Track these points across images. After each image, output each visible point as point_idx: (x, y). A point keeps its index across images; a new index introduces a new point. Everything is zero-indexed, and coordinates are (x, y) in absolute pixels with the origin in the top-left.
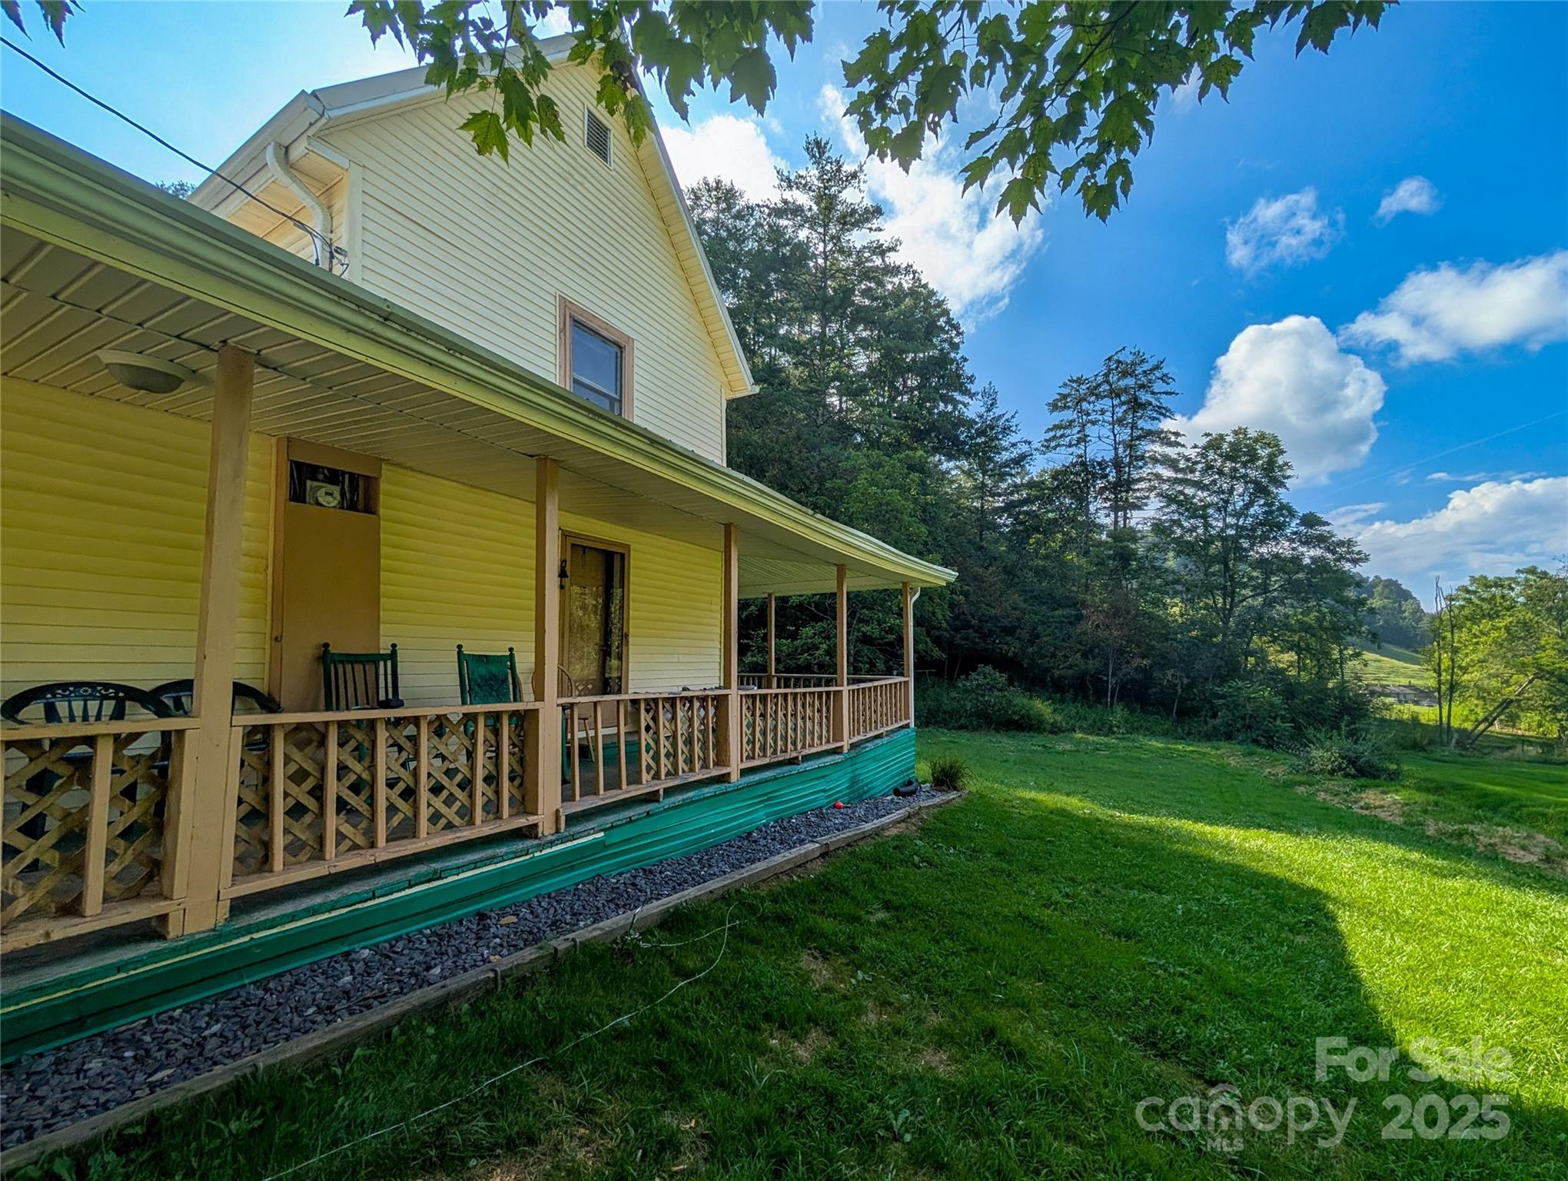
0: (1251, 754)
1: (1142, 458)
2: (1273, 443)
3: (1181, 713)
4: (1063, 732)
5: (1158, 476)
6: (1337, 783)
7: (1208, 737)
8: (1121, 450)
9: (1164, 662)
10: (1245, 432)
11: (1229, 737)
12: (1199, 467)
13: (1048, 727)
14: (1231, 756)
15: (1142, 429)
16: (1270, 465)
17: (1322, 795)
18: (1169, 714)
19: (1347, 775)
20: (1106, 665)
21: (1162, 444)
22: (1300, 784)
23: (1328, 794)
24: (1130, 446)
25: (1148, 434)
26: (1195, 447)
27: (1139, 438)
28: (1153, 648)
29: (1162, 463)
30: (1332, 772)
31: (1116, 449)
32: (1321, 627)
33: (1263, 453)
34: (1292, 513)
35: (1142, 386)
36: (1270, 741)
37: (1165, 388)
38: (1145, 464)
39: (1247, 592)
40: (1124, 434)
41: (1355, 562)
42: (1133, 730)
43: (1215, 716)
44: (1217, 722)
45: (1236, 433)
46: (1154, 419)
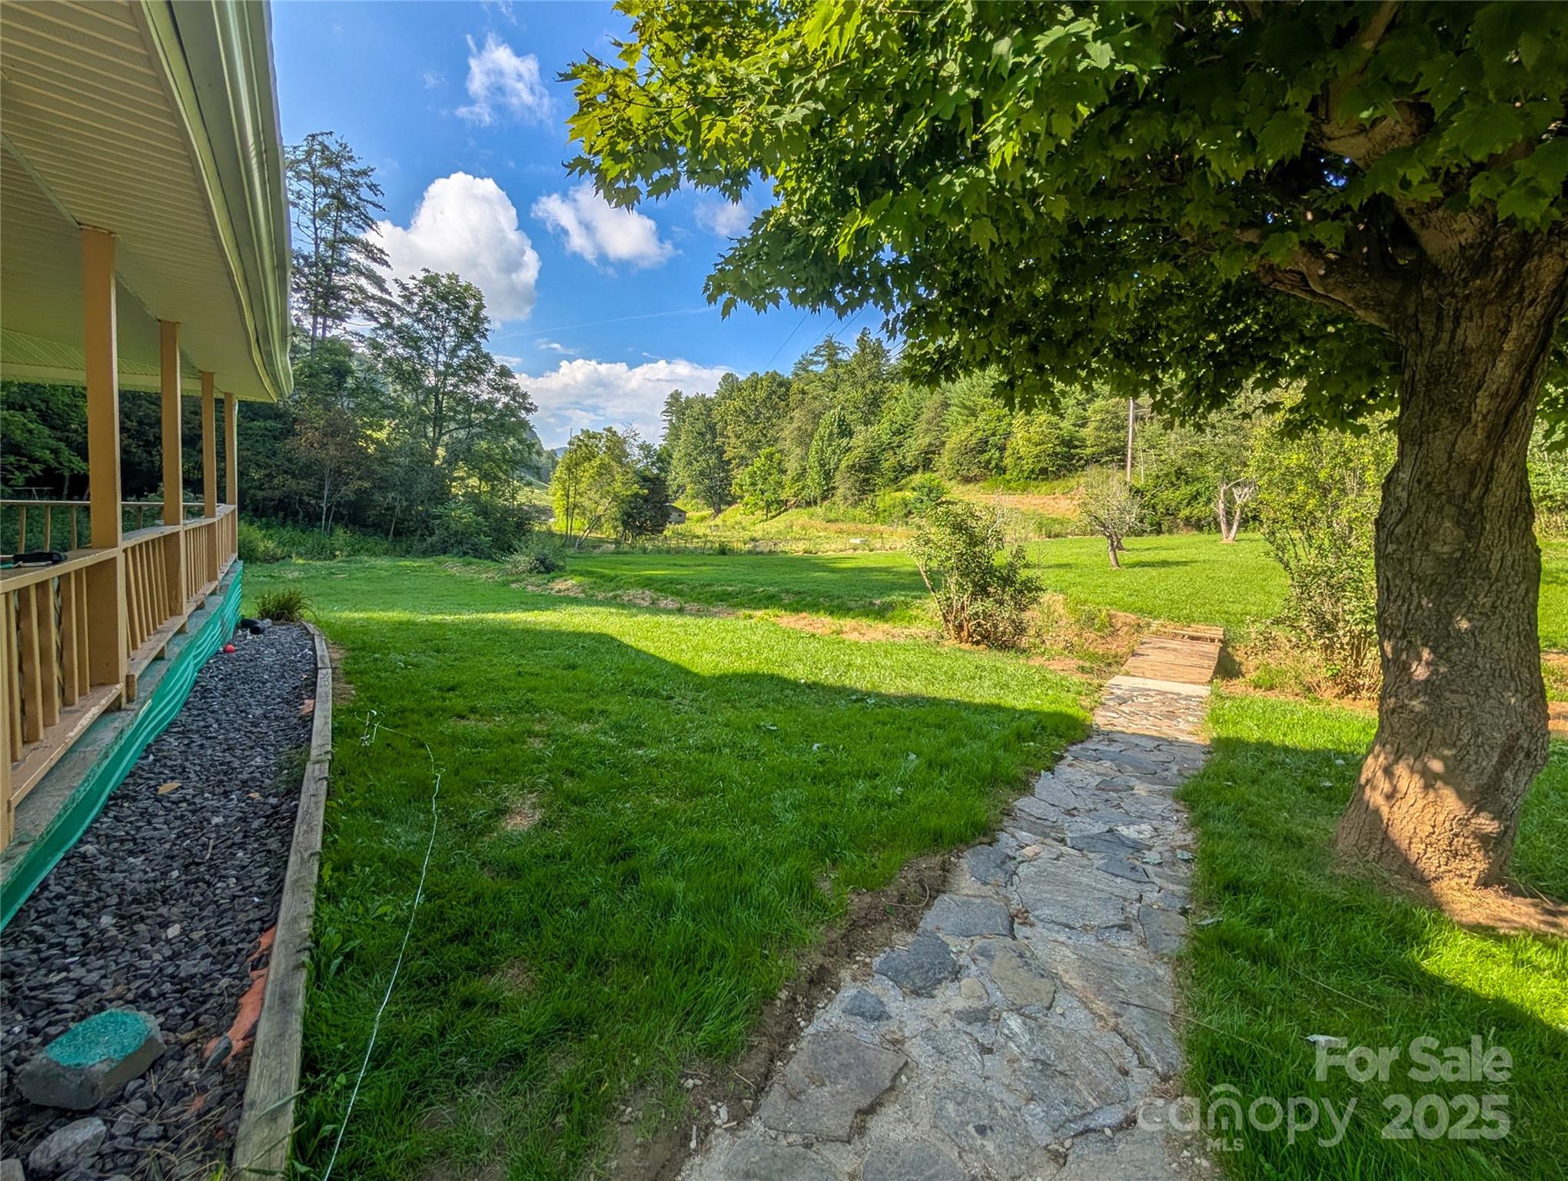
0: (470, 564)
1: (346, 265)
2: (477, 296)
3: (398, 533)
4: (277, 560)
5: (362, 290)
6: (535, 579)
7: (425, 554)
8: (322, 248)
9: (383, 485)
10: (456, 278)
11: (445, 552)
12: (417, 299)
13: (261, 557)
14: (453, 566)
15: (346, 232)
16: (476, 318)
17: (530, 588)
18: (387, 535)
19: (539, 572)
20: (321, 487)
21: (368, 257)
22: (513, 582)
23: (532, 585)
24: (332, 245)
25: (352, 241)
26: (414, 278)
27: (342, 241)
28: (374, 472)
29: (367, 277)
30: (531, 571)
31: (317, 246)
32: (505, 460)
33: (472, 302)
34: (491, 362)
35: (350, 186)
36: (478, 553)
37: (372, 198)
38: (349, 272)
39: (453, 425)
40: (327, 232)
41: (528, 410)
42: (355, 552)
43: (432, 534)
44: (434, 538)
45: (449, 277)
46: (359, 226)
